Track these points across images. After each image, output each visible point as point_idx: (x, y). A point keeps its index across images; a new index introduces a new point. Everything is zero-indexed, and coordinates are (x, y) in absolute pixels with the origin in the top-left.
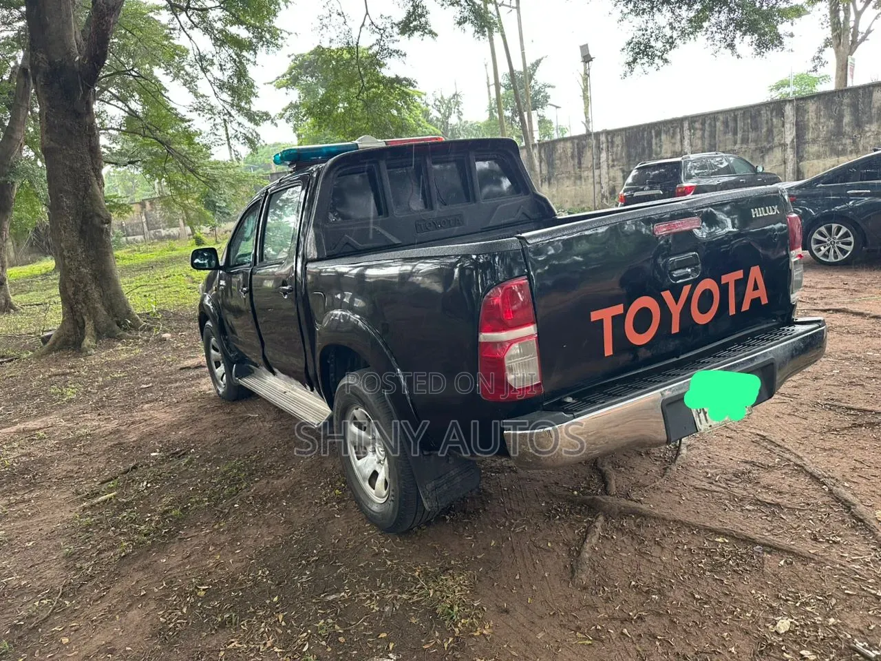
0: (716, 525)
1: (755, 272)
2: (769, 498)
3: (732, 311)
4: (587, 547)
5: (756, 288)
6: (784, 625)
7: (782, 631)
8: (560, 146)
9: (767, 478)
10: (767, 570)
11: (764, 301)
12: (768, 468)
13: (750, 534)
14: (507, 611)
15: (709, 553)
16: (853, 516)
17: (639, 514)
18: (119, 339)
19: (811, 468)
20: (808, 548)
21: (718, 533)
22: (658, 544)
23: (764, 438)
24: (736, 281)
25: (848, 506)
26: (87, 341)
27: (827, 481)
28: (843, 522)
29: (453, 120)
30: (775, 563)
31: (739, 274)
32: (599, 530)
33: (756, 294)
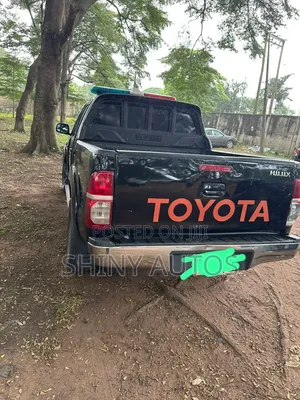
0: (210, 321)
1: (264, 204)
2: (247, 317)
3: (242, 219)
4: (144, 308)
5: (262, 211)
6: (198, 381)
7: (194, 384)
8: (281, 119)
9: (255, 308)
10: (215, 352)
11: (266, 219)
12: (259, 303)
13: (222, 331)
14: (86, 322)
15: (195, 332)
16: (280, 343)
17: (180, 302)
18: (48, 154)
19: (281, 312)
20: (243, 349)
21: (208, 325)
22: (177, 319)
23: (271, 288)
24: (249, 206)
25: (282, 336)
26: (35, 152)
27: (282, 321)
28: (273, 343)
29: (239, 95)
30: (222, 349)
31: (252, 202)
32: (156, 302)
33: (261, 215)
